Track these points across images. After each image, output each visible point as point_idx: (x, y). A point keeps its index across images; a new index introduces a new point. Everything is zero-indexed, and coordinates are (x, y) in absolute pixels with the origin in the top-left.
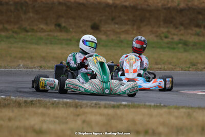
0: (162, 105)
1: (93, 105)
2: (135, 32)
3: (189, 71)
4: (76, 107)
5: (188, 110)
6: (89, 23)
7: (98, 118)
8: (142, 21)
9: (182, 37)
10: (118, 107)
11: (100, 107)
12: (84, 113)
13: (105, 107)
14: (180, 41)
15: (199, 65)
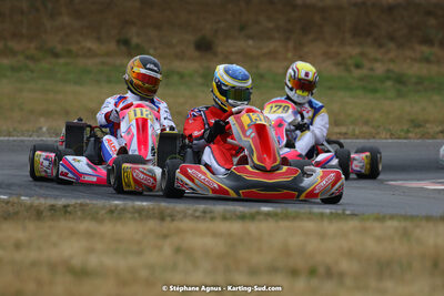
0: (348, 212)
1: (197, 214)
2: (290, 55)
3: (405, 138)
4: (162, 219)
5: (403, 224)
6: (191, 38)
7: (209, 241)
8: (305, 31)
9: (392, 66)
10: (253, 217)
11: (212, 219)
12: (179, 231)
13: (225, 218)
14: (388, 76)
15: (427, 125)
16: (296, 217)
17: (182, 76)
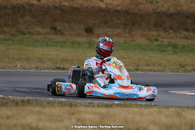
0: (152, 104)
1: (86, 104)
2: (126, 35)
3: (178, 72)
4: (71, 105)
5: (177, 110)
6: (83, 27)
7: (92, 116)
8: (133, 24)
9: (171, 40)
10: (111, 106)
11: (93, 106)
12: (79, 112)
13: (99, 106)
14: (170, 45)
15: (187, 67)
16: (130, 106)
17: (79, 44)
